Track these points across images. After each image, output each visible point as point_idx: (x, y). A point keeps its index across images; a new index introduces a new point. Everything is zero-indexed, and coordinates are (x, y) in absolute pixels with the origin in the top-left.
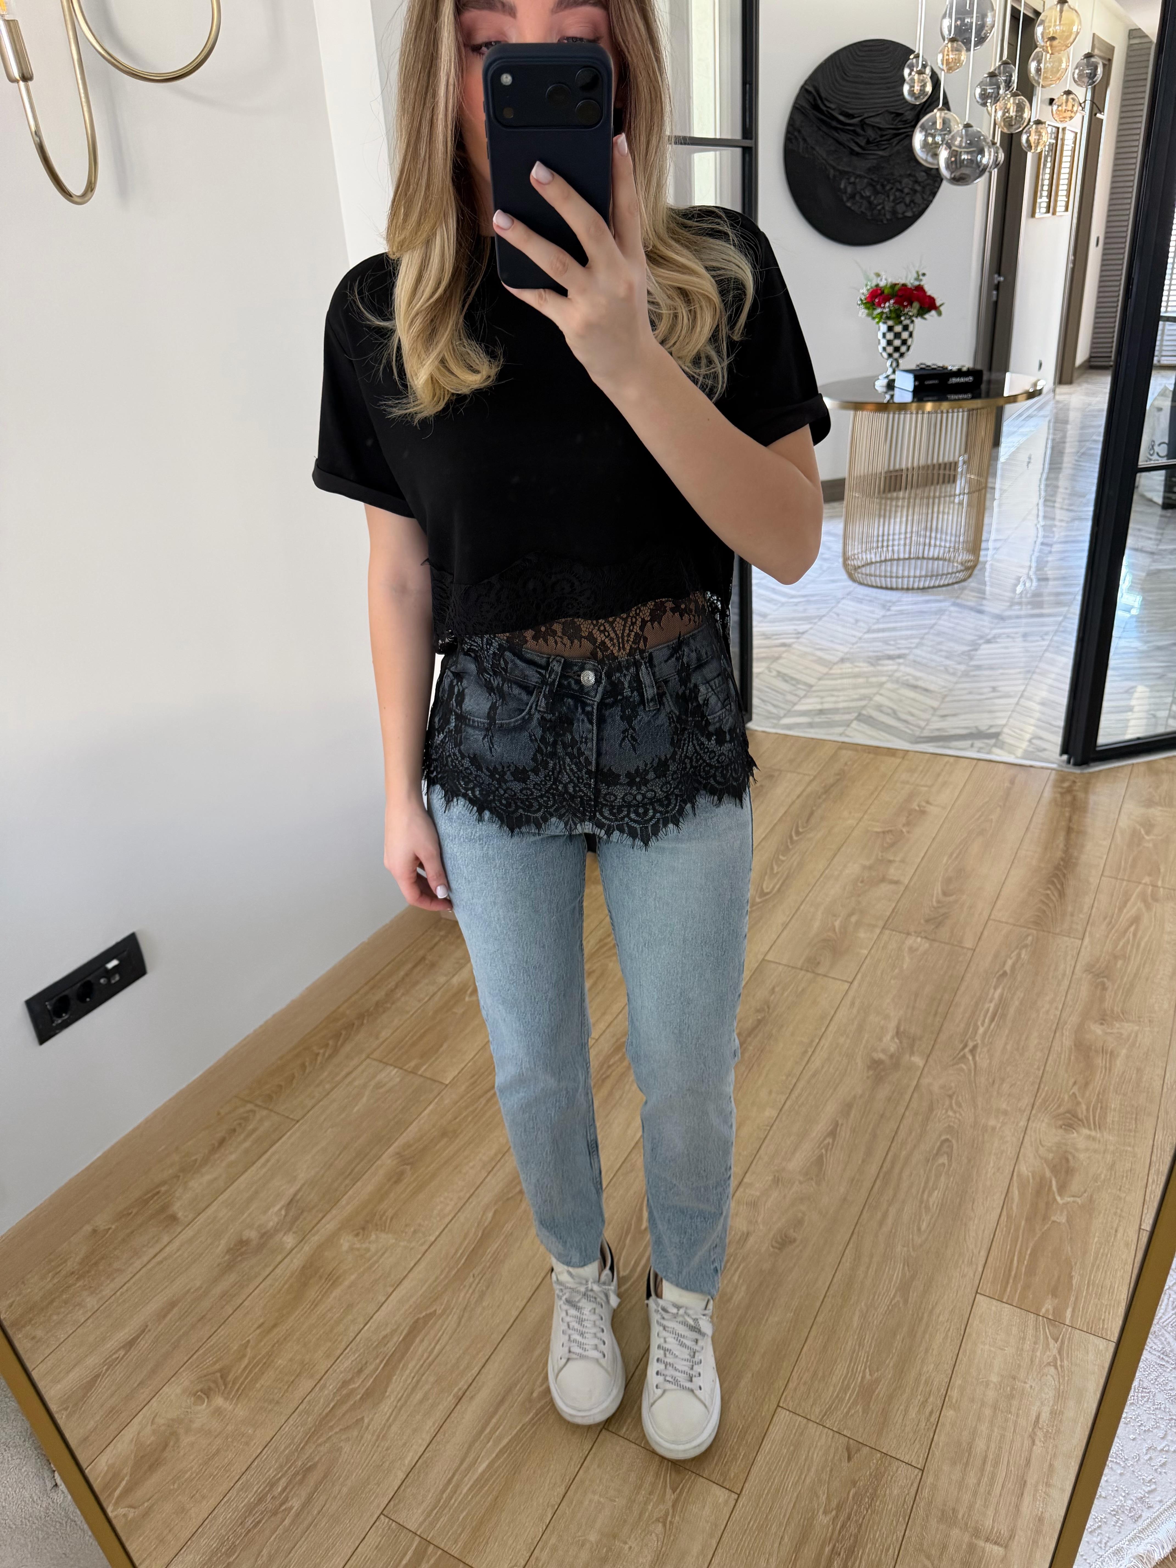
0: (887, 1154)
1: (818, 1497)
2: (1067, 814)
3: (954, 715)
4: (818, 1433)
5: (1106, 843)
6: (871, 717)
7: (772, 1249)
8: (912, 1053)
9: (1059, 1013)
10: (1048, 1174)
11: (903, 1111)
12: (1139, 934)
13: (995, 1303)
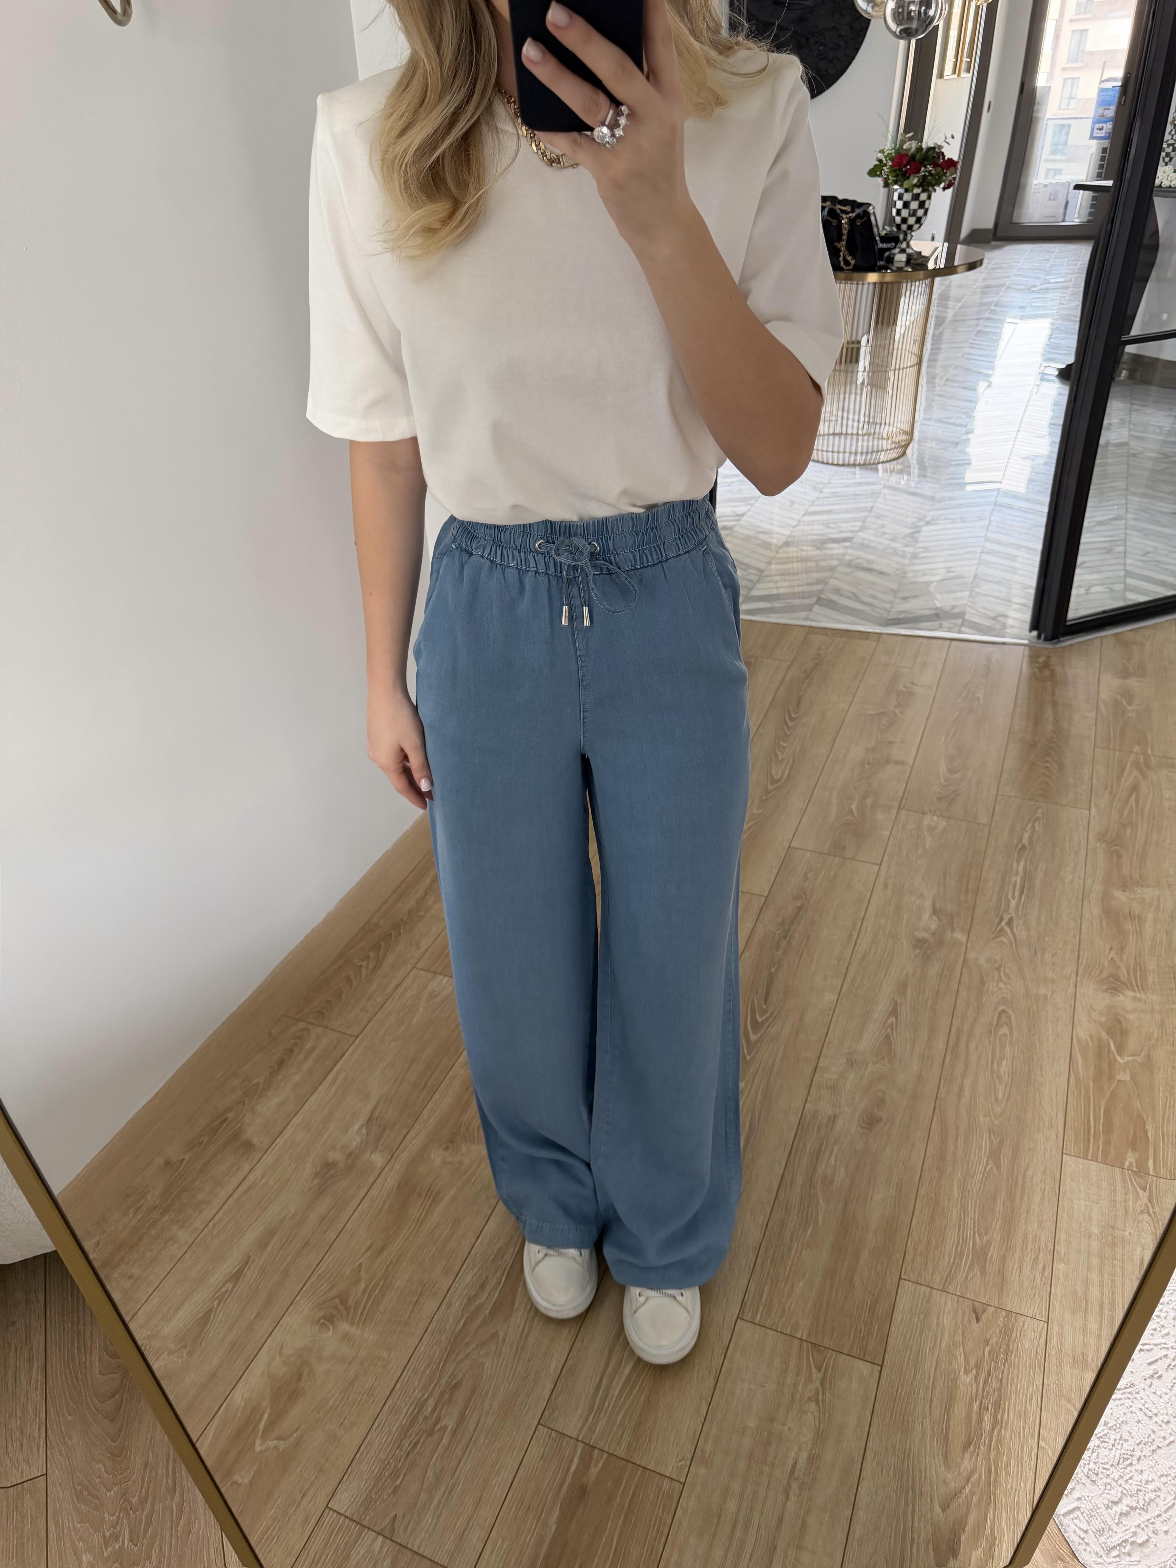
0: (950, 1029)
1: (956, 1358)
2: (1050, 689)
3: (916, 597)
4: (943, 1300)
5: (1092, 715)
6: (831, 601)
7: (859, 1129)
8: (953, 930)
9: (1082, 882)
10: (1104, 1036)
11: (954, 986)
12: (1141, 801)
13: (1081, 1160)
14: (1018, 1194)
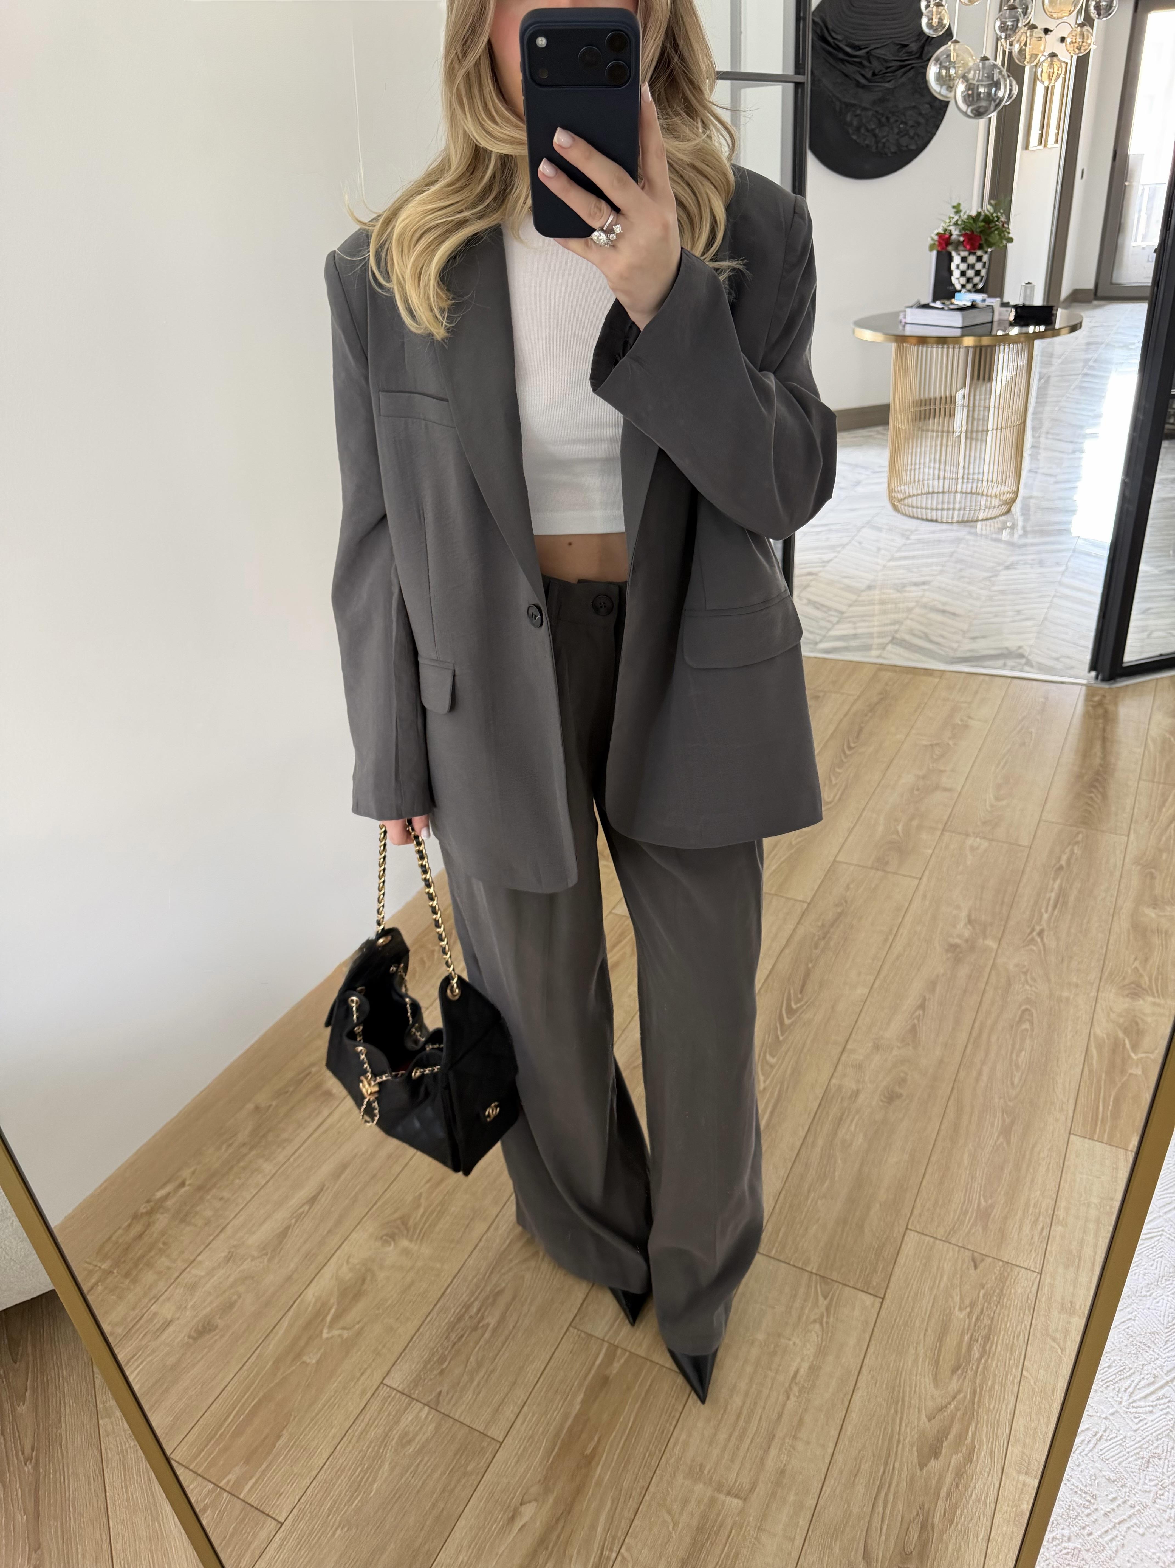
0: (974, 1022)
1: (952, 1298)
2: (1102, 725)
3: (984, 637)
4: (945, 1249)
5: (1140, 750)
6: (904, 640)
7: (881, 1104)
8: (985, 938)
9: (1114, 899)
10: (1121, 1035)
11: (983, 987)
13: (1086, 1141)
14: (1024, 1166)
